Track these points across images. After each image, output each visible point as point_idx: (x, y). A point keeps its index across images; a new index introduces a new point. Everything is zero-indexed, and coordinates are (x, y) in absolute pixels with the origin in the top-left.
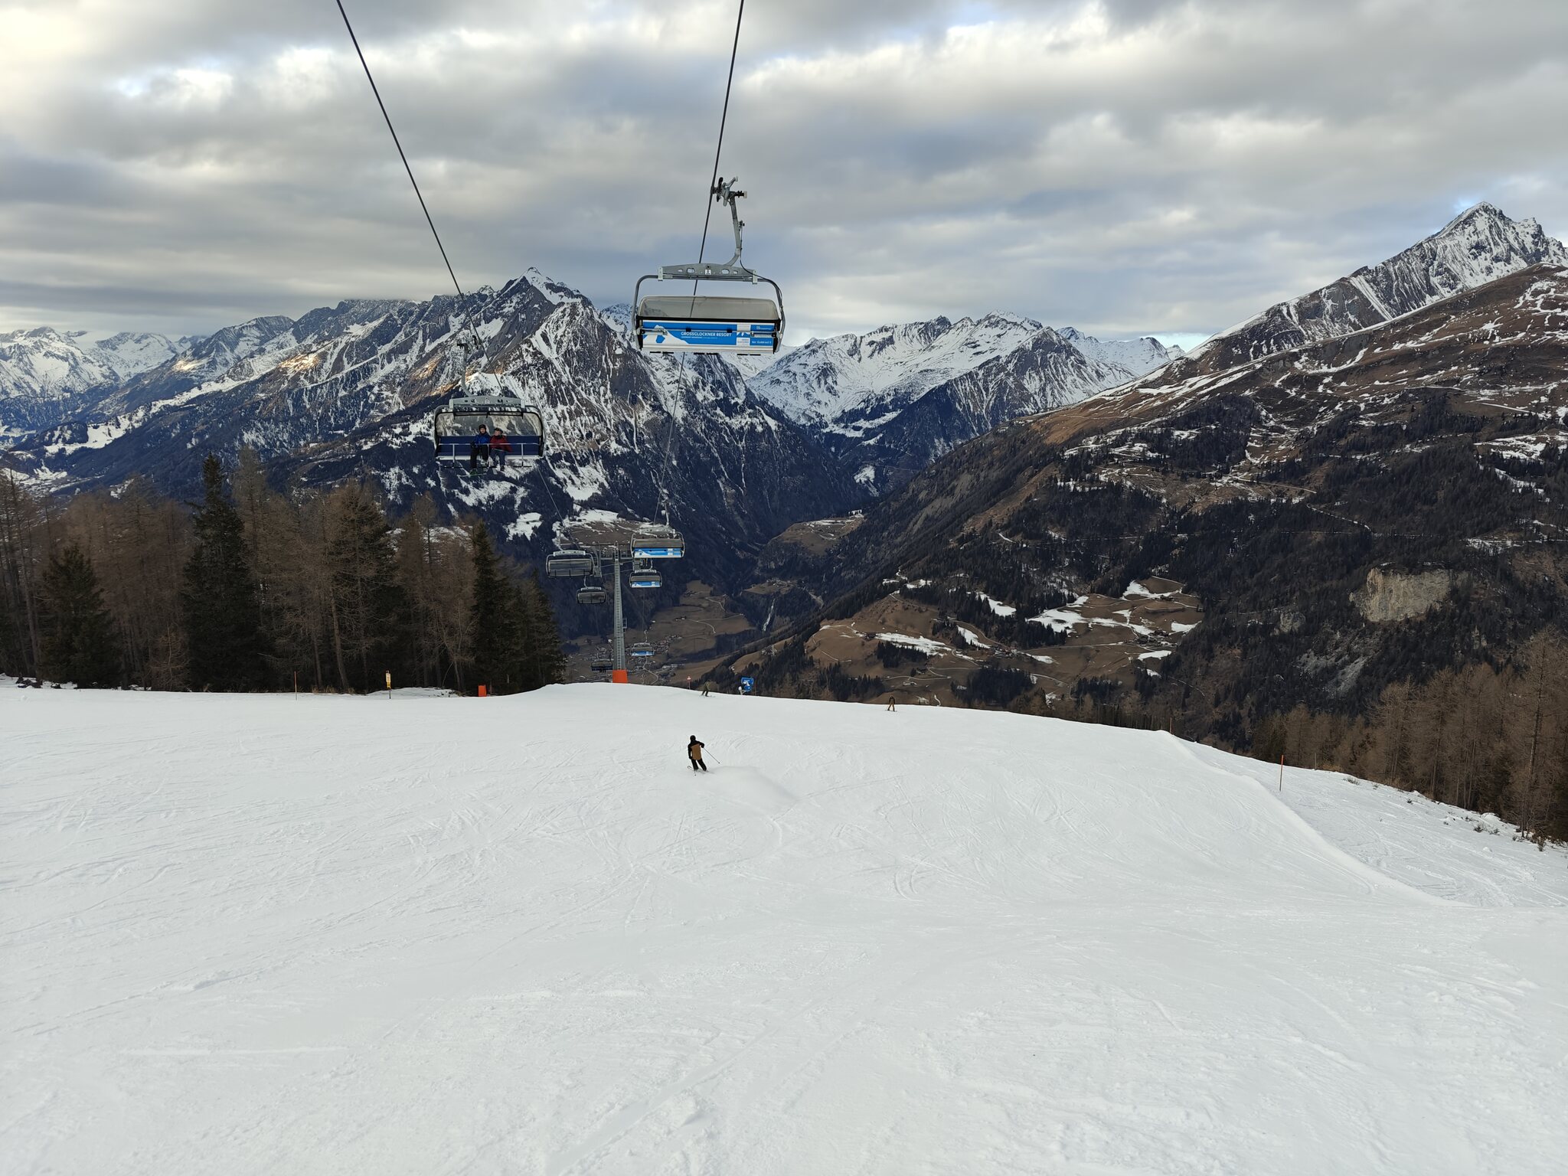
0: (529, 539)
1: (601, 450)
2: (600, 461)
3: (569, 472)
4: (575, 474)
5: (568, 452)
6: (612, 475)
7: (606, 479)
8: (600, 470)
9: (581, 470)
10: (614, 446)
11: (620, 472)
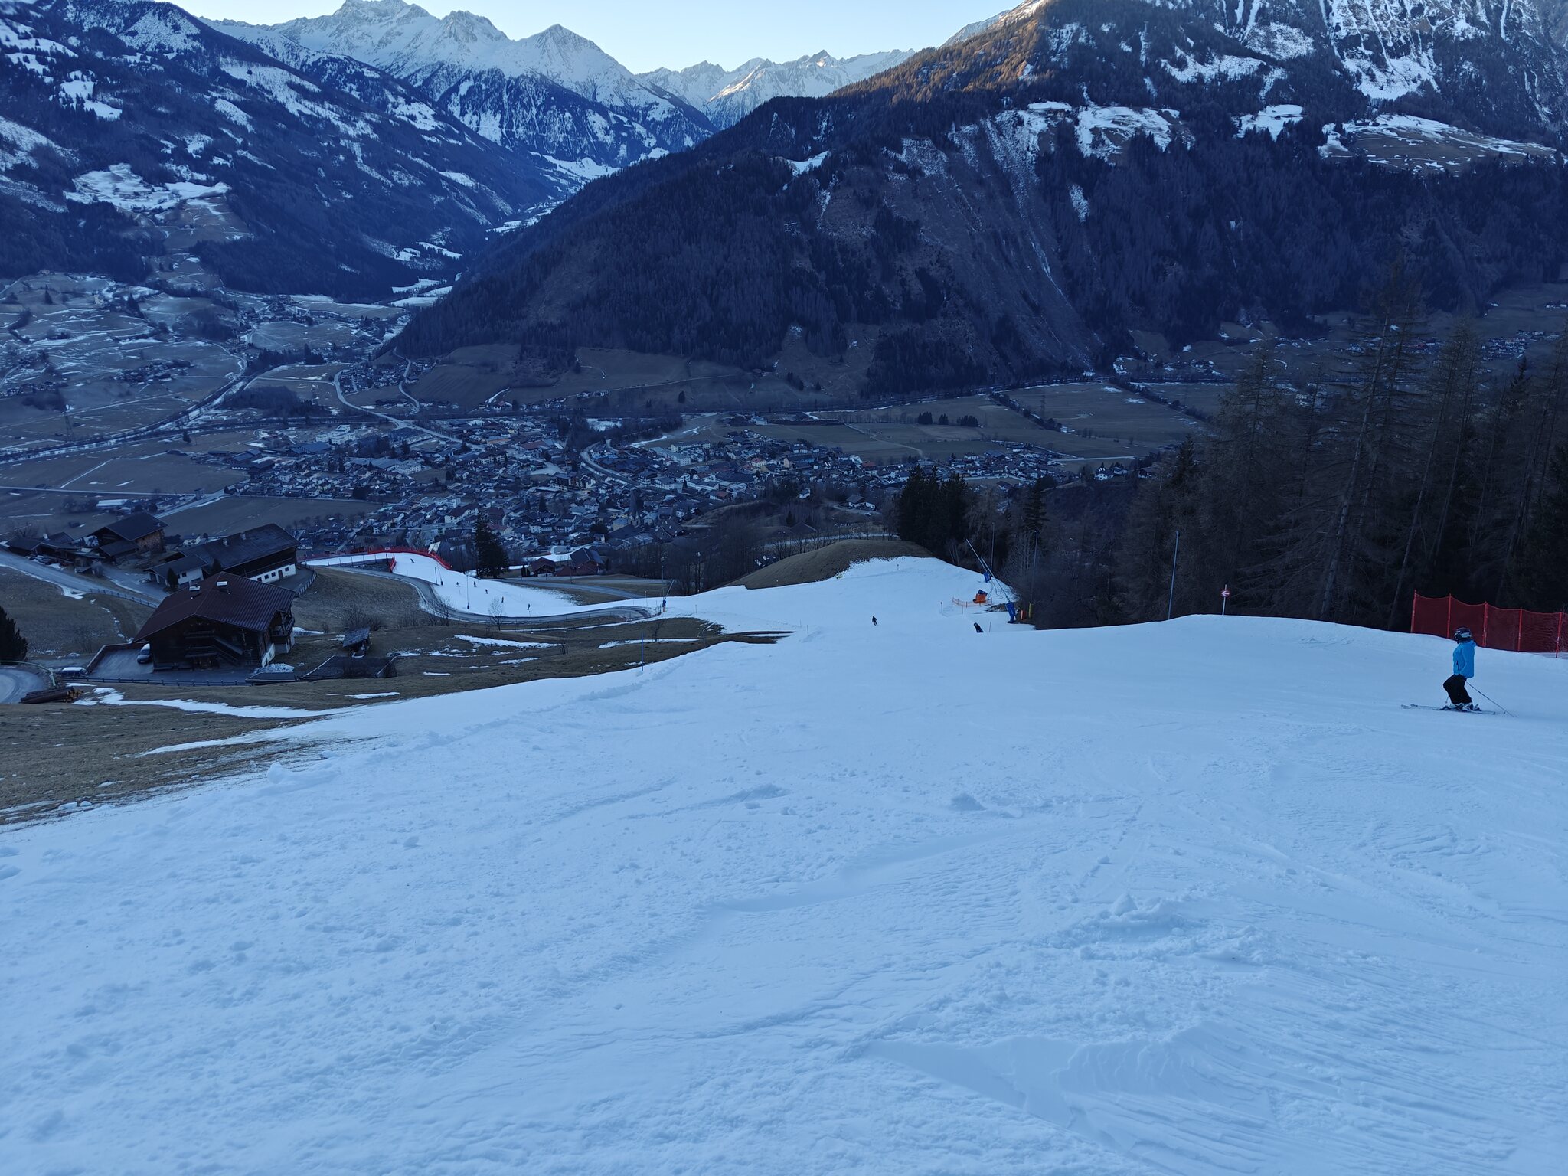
0: (1274, 137)
1: (1436, 32)
2: (1430, 51)
3: (1367, 64)
4: (1379, 67)
5: (1373, 34)
6: (1448, 72)
7: (1436, 78)
8: (1427, 65)
9: (1392, 63)
10: (1461, 25)
11: (1465, 67)
